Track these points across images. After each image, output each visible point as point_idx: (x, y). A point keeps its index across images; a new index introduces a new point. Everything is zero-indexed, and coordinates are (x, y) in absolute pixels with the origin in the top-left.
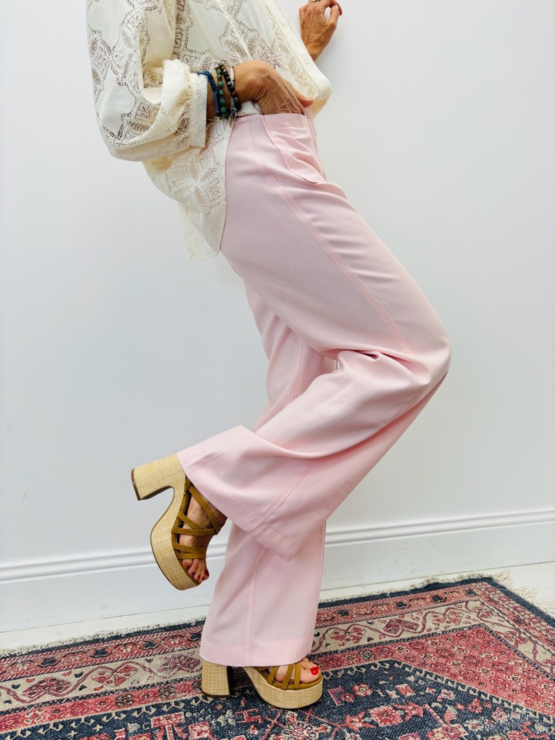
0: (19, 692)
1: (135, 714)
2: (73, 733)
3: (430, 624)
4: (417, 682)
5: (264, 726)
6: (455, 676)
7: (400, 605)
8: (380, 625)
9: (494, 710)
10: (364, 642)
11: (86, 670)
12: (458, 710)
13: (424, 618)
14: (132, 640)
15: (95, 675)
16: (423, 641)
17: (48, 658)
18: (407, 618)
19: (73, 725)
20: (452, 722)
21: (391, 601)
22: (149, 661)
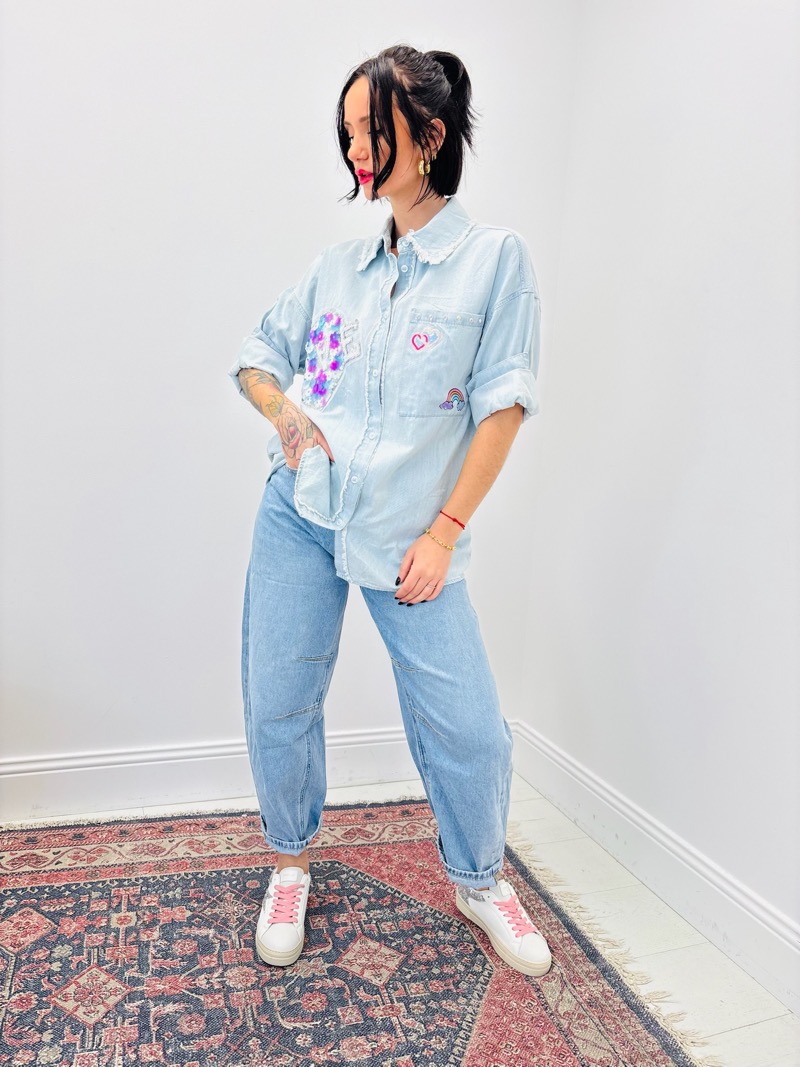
0: (3, 862)
1: (100, 885)
2: (46, 895)
3: (386, 835)
4: (347, 879)
5: (204, 902)
6: (383, 877)
7: (368, 816)
8: (339, 832)
9: (399, 904)
10: (318, 844)
11: (63, 850)
12: (370, 902)
13: (384, 830)
14: (109, 828)
15: (71, 854)
16: (370, 848)
17: (31, 837)
18: (368, 828)
19: (47, 890)
20: (359, 910)
21: (361, 812)
22: (121, 846)
